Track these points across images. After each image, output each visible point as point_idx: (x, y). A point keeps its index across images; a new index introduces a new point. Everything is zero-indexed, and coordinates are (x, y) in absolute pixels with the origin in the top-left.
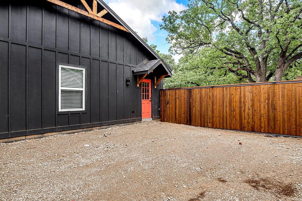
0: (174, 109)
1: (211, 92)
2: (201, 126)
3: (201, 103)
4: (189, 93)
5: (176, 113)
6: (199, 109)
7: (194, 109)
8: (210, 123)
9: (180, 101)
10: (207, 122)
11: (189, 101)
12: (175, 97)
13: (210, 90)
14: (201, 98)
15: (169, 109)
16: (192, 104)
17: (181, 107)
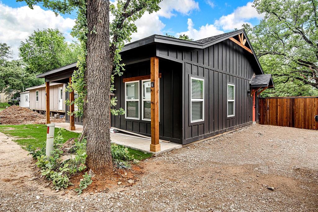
0: (275, 114)
1: (316, 101)
2: (305, 128)
3: (305, 110)
4: (292, 102)
5: (277, 118)
6: (303, 115)
7: (297, 115)
8: (314, 126)
9: (282, 107)
10: (311, 125)
11: (292, 108)
12: (276, 104)
13: (315, 99)
14: (305, 105)
15: (269, 114)
16: (296, 110)
17: (283, 113)
